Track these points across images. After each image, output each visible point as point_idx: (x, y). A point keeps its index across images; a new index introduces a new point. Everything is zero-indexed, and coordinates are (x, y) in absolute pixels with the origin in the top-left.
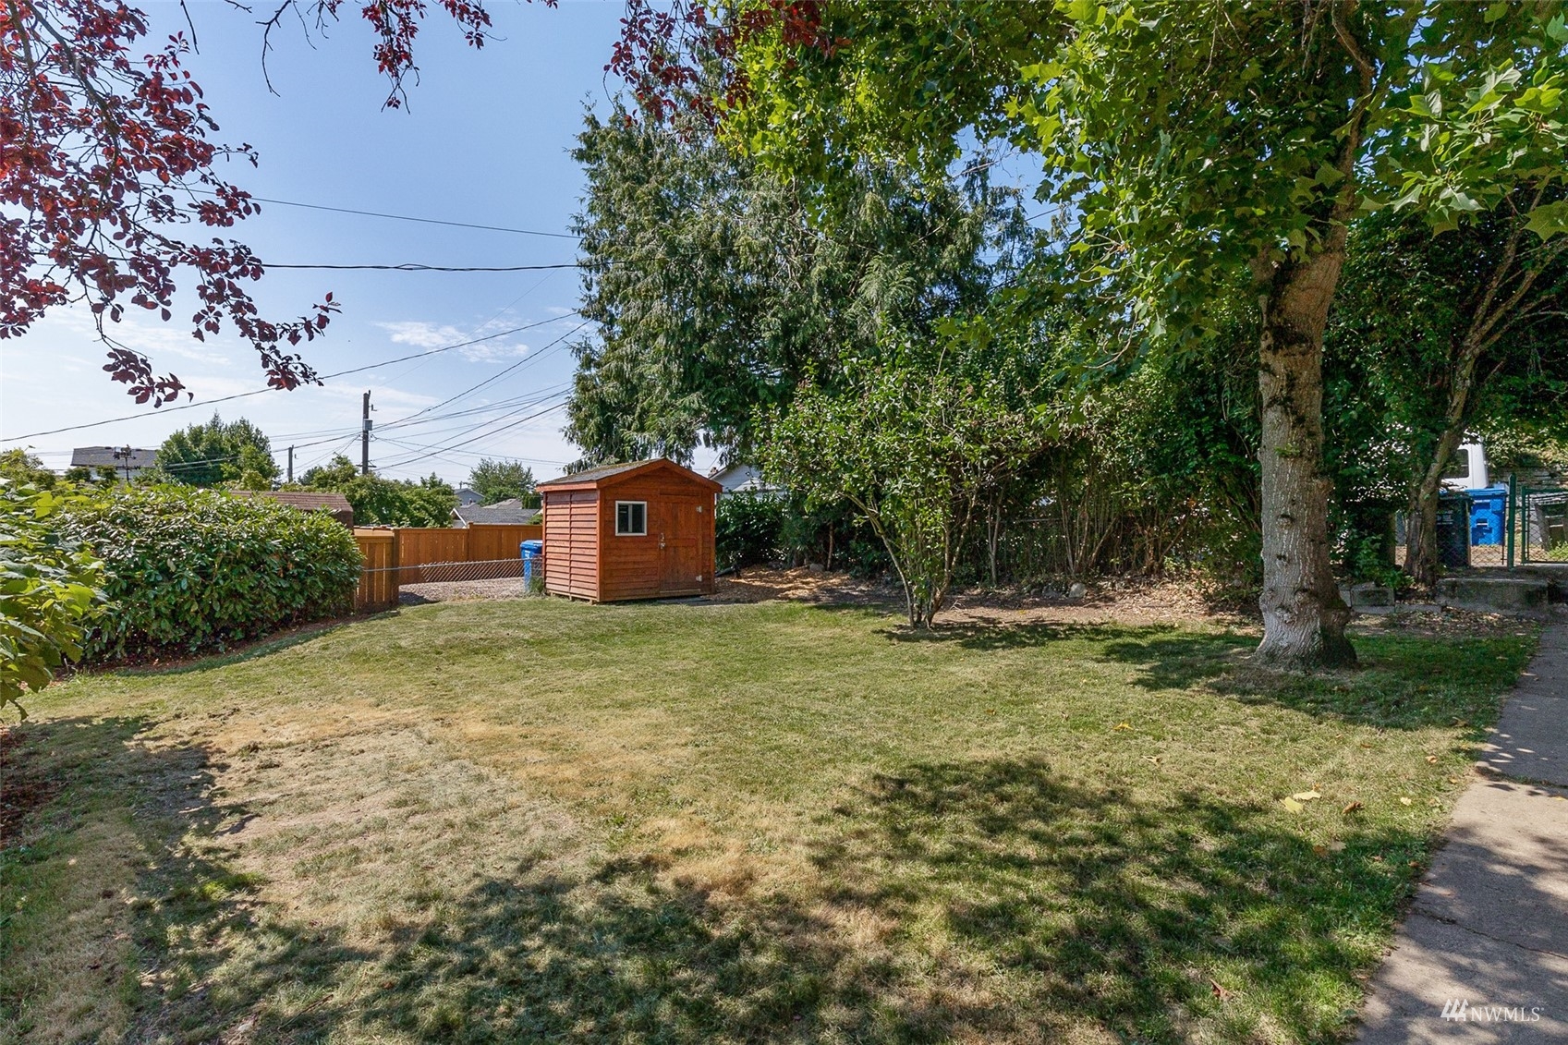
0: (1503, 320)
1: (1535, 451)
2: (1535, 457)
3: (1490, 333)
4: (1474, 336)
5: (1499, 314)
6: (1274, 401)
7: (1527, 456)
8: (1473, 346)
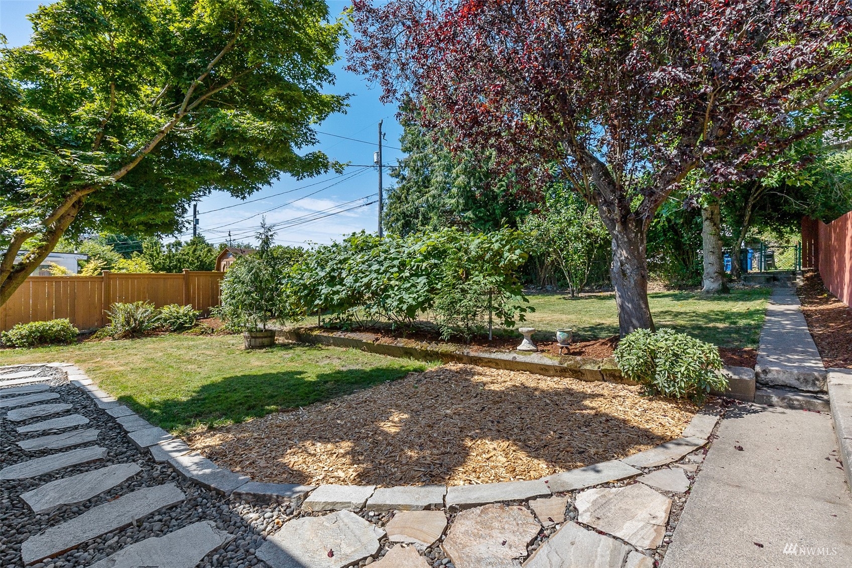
0: (760, 194)
1: (758, 236)
2: (758, 239)
3: (756, 197)
4: (751, 198)
5: (759, 191)
6: (707, 219)
7: (755, 239)
8: (751, 201)
